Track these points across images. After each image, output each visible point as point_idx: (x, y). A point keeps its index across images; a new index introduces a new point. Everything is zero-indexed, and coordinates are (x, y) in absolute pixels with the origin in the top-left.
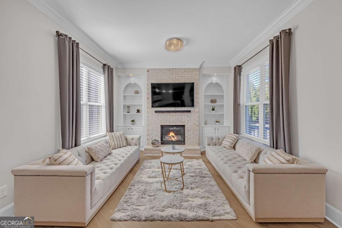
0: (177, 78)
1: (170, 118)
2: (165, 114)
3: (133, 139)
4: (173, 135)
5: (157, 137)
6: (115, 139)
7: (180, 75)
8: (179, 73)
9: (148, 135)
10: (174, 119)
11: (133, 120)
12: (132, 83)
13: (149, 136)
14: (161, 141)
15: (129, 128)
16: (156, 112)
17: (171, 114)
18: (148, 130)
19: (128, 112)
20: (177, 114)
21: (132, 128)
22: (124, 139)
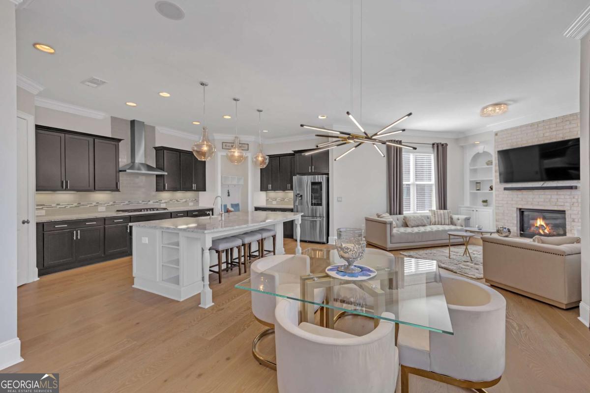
0: (547, 134)
1: (533, 199)
2: (525, 192)
3: (459, 220)
4: (543, 223)
5: (512, 225)
6: (436, 216)
7: (553, 129)
8: (551, 126)
9: (496, 221)
10: (542, 200)
11: (485, 199)
12: (481, 151)
13: (498, 221)
14: (520, 231)
15: (473, 209)
16: (505, 189)
17: (536, 192)
18: (497, 214)
19: (478, 190)
20: (548, 192)
21: (477, 209)
22: (447, 218)
